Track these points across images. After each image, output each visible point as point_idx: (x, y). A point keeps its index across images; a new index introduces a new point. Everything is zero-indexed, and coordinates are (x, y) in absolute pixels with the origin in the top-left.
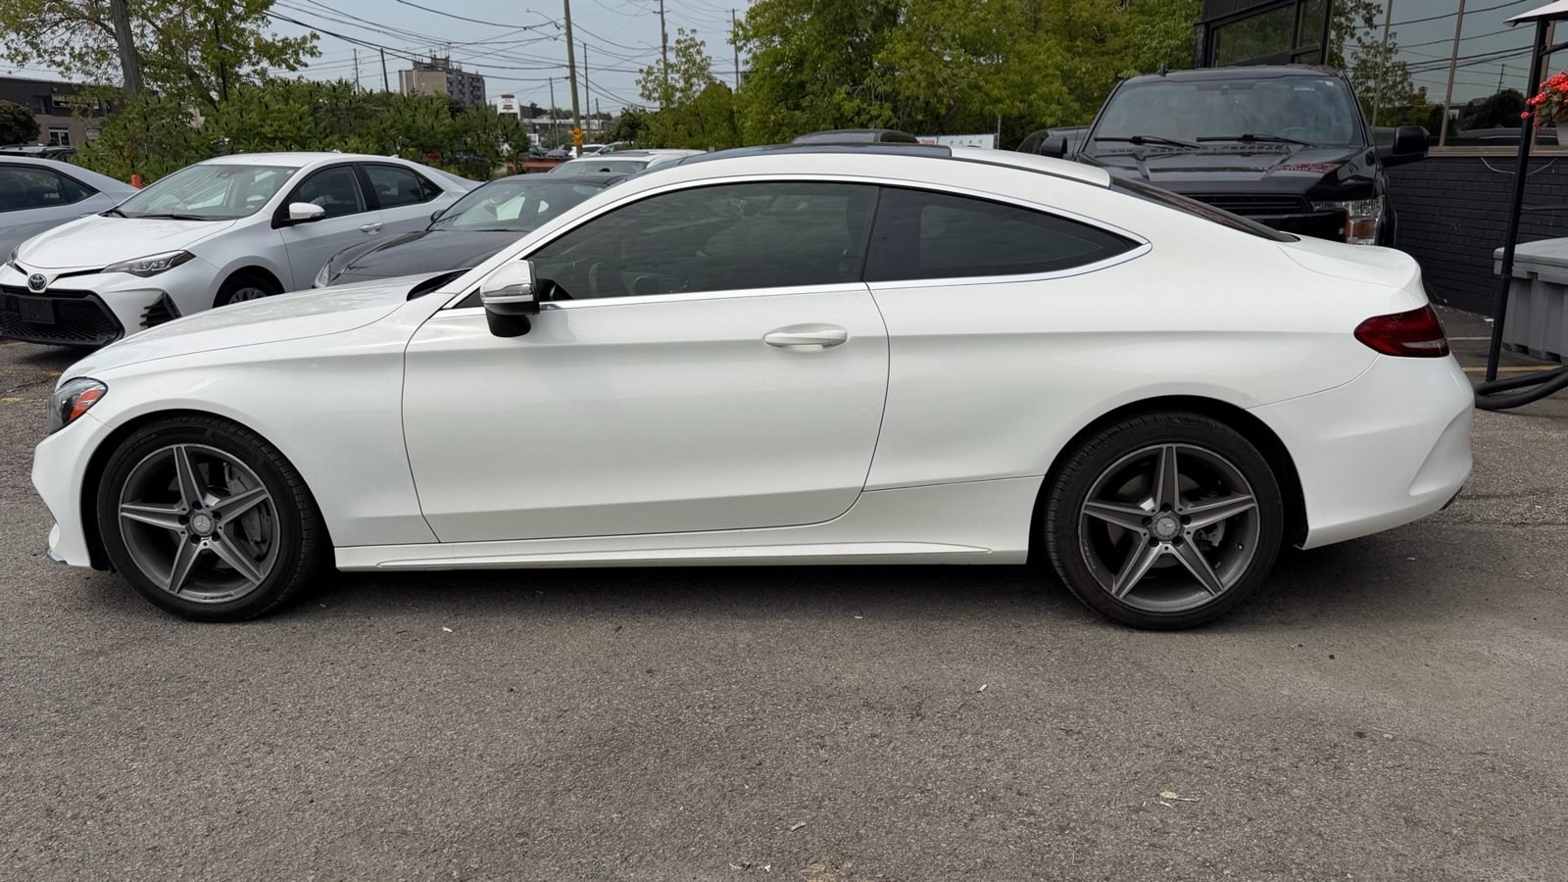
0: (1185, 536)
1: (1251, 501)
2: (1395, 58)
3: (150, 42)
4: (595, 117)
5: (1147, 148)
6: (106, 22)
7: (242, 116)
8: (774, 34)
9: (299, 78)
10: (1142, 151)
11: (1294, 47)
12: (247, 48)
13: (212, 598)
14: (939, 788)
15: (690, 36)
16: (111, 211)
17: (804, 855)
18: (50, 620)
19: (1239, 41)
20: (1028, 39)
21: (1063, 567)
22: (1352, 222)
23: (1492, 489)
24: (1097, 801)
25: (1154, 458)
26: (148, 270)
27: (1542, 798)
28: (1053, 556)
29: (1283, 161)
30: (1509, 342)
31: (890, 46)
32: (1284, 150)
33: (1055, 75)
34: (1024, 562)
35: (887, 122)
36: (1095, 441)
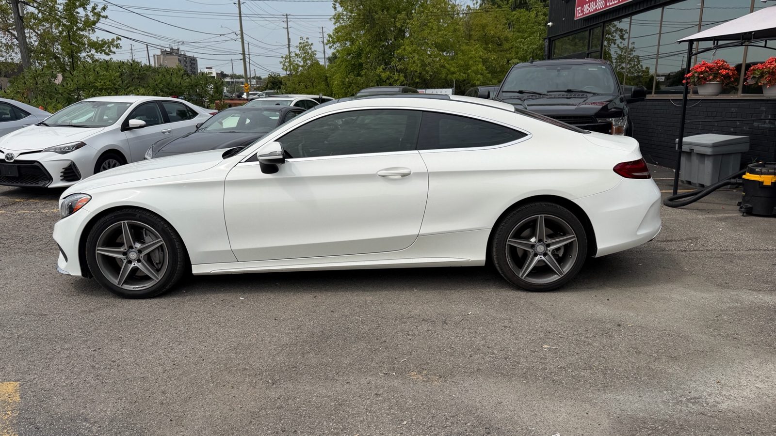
0: (548, 252)
1: (574, 237)
2: (634, 54)
3: (34, 41)
4: (253, 78)
5: (525, 96)
6: (11, 31)
7: (85, 78)
8: (347, 40)
9: (110, 59)
10: (523, 97)
11: (588, 49)
12: (84, 44)
13: (137, 288)
14: (457, 347)
15: (306, 41)
16: (40, 123)
17: (407, 370)
18: (62, 300)
19: (564, 46)
20: (466, 44)
21: (500, 266)
22: (614, 127)
23: (674, 238)
24: (518, 349)
25: (535, 221)
26: (63, 151)
27: (687, 344)
28: (496, 262)
29: (585, 101)
30: (683, 179)
31: (403, 47)
32: (585, 96)
33: (479, 62)
34: (484, 265)
35: (402, 83)
36: (512, 214)
